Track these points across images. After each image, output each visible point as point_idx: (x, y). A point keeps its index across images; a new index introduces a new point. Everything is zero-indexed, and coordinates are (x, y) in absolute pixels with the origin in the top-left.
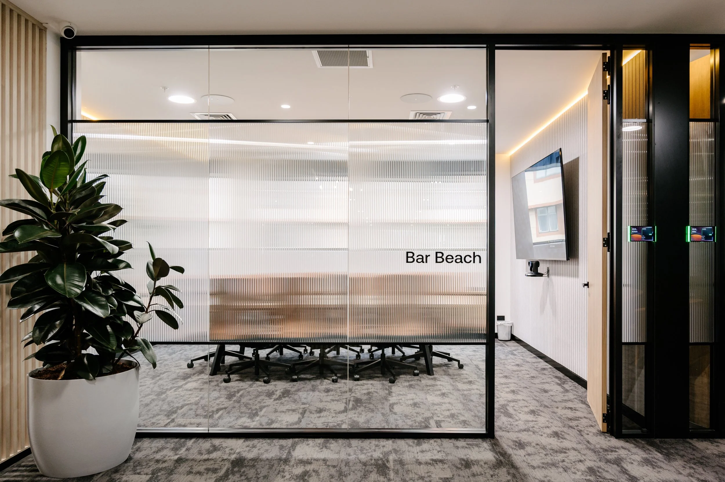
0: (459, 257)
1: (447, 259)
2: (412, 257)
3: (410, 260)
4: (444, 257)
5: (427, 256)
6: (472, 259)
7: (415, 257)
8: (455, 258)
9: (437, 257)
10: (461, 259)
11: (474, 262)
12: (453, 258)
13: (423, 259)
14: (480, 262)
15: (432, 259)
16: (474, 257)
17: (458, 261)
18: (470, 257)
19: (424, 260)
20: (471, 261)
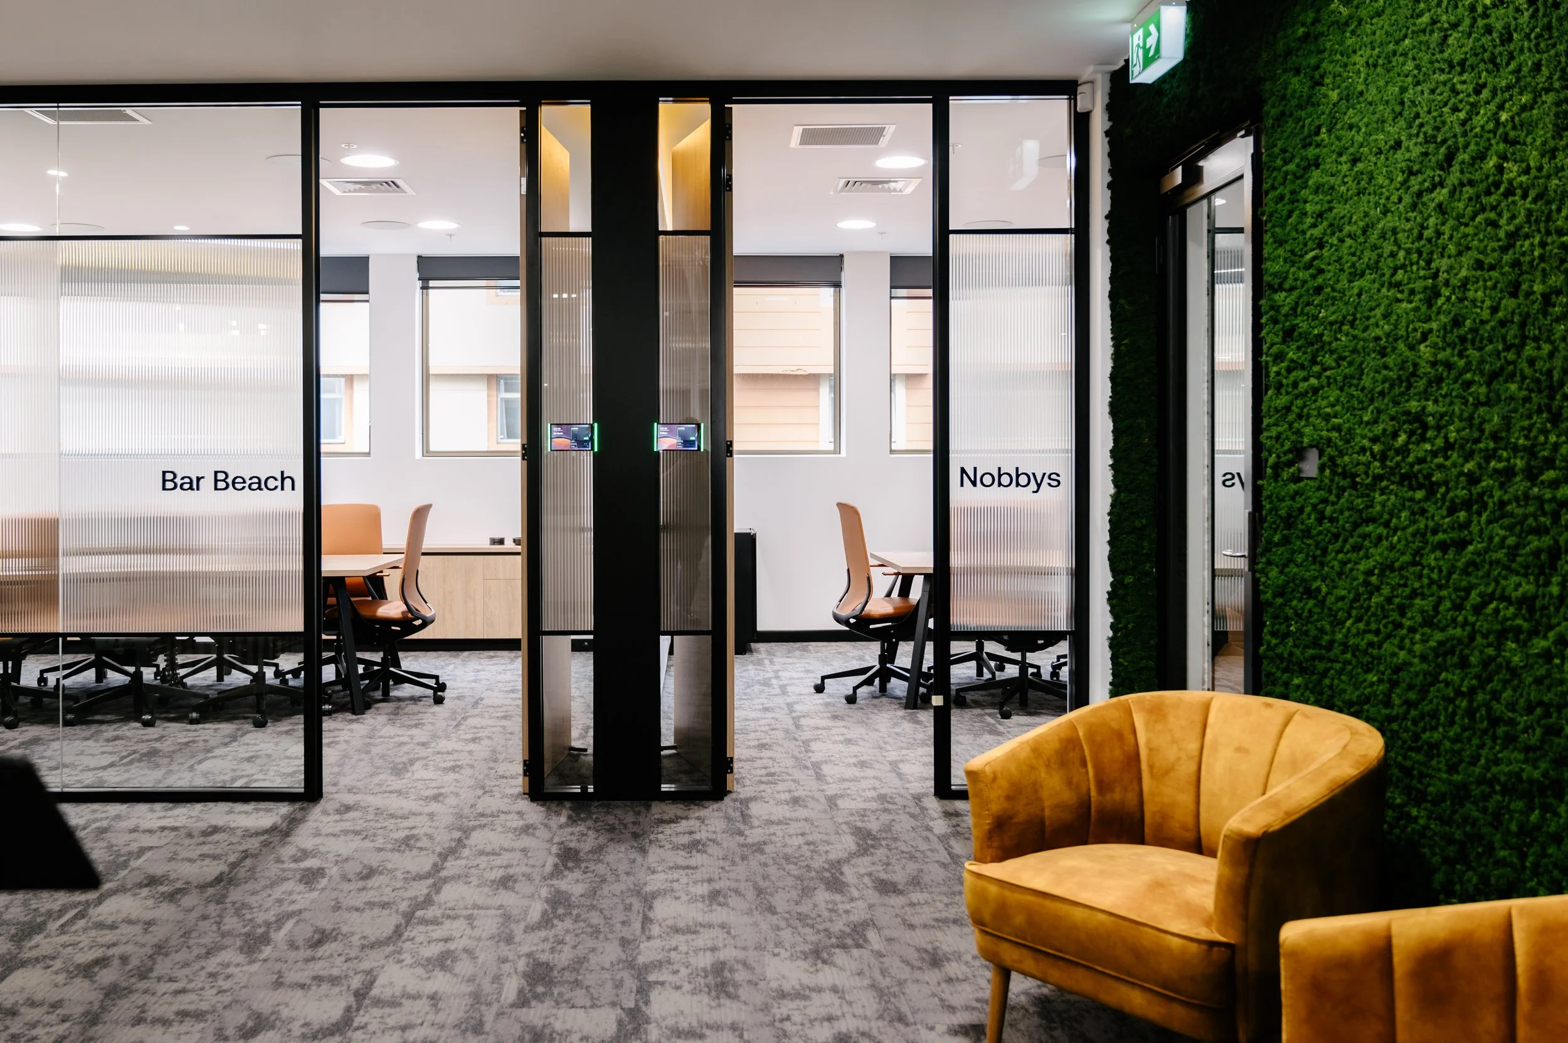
0: (256, 480)
1: (234, 483)
2: (172, 480)
3: (169, 485)
4: (230, 481)
5: (198, 479)
6: (279, 483)
7: (178, 481)
8: (248, 482)
9: (216, 481)
10: (260, 484)
11: (282, 489)
12: (244, 482)
13: (193, 484)
14: (293, 489)
15: (207, 484)
16: (283, 479)
17: (255, 486)
18: (276, 479)
19: (195, 486)
20: (276, 487)
